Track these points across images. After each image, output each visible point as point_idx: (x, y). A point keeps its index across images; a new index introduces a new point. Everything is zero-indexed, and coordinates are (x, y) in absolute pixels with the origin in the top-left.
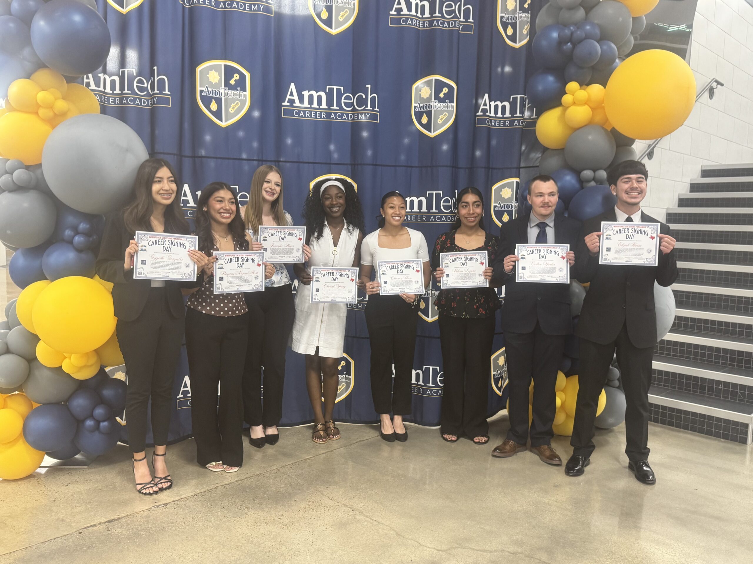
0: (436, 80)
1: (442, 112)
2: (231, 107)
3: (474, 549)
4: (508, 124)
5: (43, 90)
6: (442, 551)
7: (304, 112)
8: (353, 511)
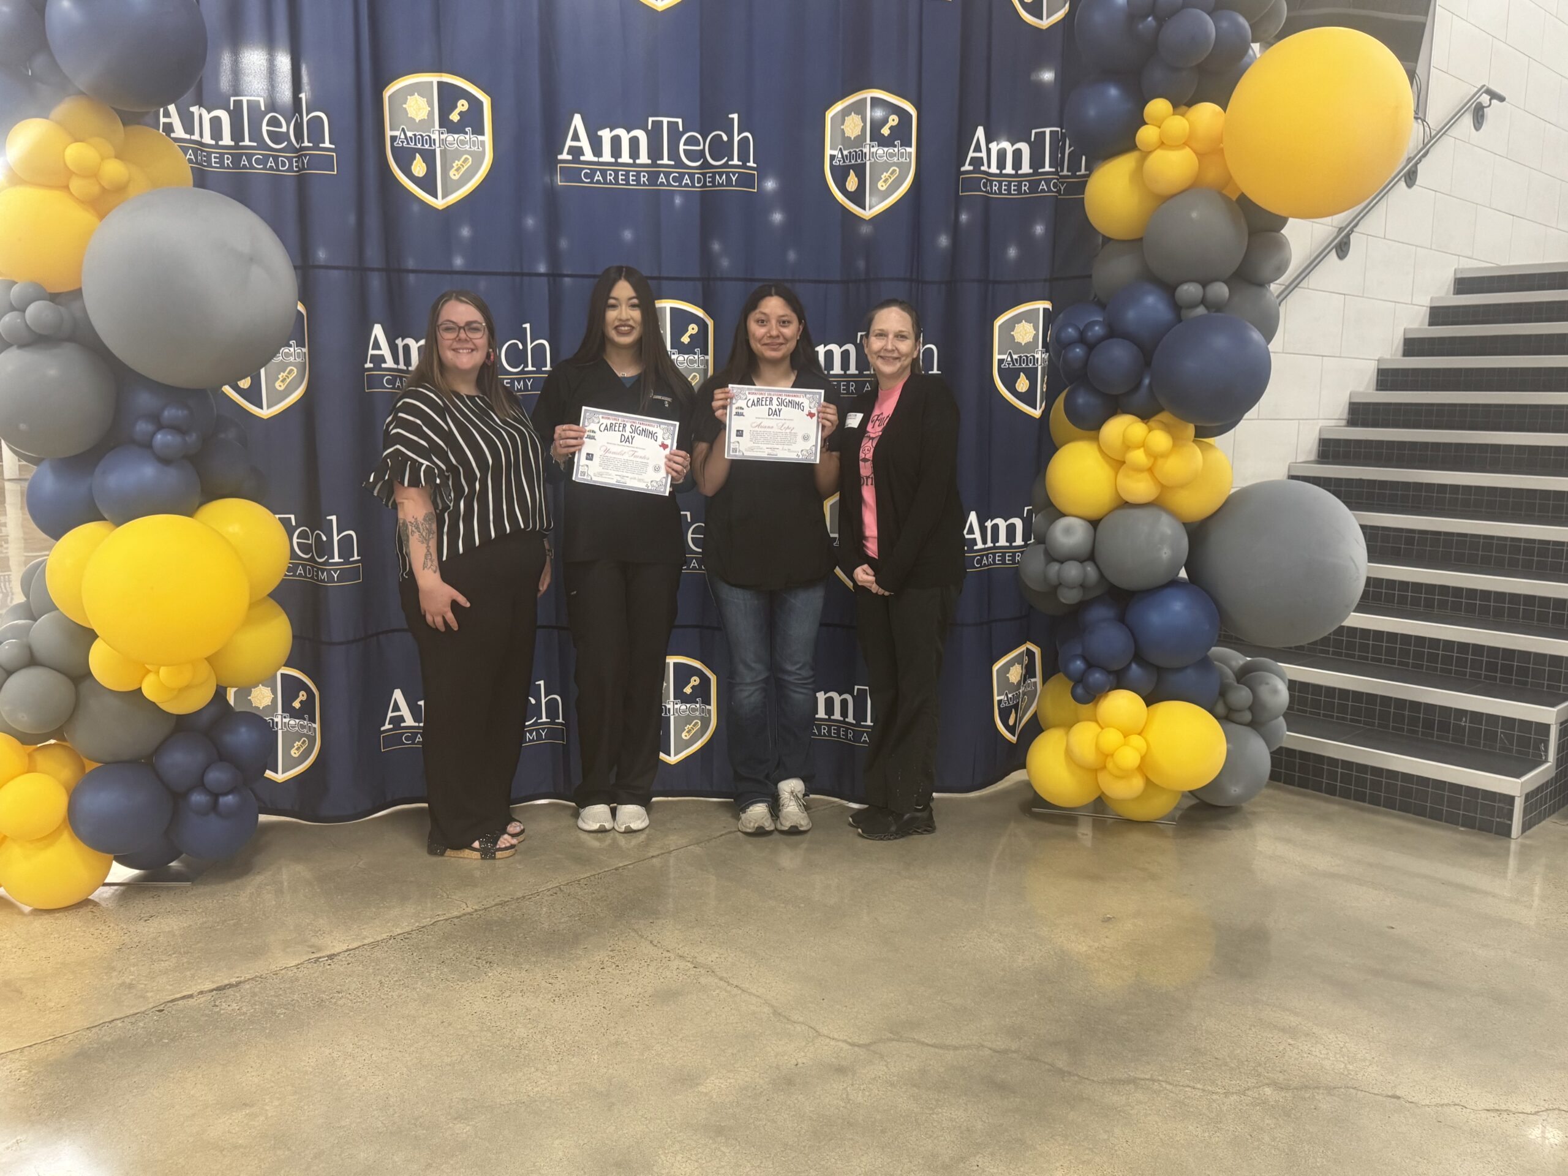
0: (873, 99)
1: (886, 166)
2: (453, 167)
3: (923, 1043)
4: (1026, 188)
5: (76, 141)
6: (859, 1046)
7: (604, 173)
8: (695, 969)
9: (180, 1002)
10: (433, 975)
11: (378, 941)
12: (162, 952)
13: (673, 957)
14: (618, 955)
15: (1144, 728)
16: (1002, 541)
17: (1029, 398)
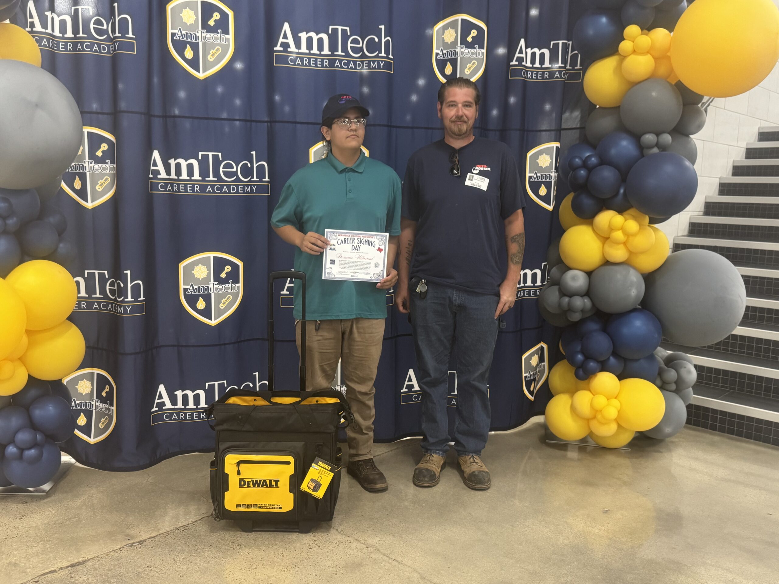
0: (462, 20)
1: (470, 60)
2: (210, 53)
4: (547, 76)
7: (302, 59)
8: (367, 548)
9: (49, 575)
10: (206, 554)
11: (168, 531)
12: (33, 541)
13: (352, 541)
14: (318, 539)
15: (618, 394)
16: (529, 283)
17: (546, 199)
